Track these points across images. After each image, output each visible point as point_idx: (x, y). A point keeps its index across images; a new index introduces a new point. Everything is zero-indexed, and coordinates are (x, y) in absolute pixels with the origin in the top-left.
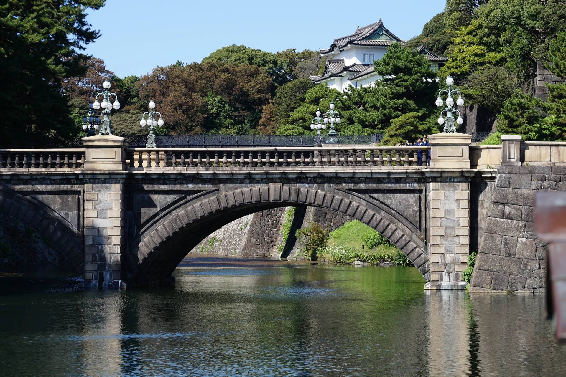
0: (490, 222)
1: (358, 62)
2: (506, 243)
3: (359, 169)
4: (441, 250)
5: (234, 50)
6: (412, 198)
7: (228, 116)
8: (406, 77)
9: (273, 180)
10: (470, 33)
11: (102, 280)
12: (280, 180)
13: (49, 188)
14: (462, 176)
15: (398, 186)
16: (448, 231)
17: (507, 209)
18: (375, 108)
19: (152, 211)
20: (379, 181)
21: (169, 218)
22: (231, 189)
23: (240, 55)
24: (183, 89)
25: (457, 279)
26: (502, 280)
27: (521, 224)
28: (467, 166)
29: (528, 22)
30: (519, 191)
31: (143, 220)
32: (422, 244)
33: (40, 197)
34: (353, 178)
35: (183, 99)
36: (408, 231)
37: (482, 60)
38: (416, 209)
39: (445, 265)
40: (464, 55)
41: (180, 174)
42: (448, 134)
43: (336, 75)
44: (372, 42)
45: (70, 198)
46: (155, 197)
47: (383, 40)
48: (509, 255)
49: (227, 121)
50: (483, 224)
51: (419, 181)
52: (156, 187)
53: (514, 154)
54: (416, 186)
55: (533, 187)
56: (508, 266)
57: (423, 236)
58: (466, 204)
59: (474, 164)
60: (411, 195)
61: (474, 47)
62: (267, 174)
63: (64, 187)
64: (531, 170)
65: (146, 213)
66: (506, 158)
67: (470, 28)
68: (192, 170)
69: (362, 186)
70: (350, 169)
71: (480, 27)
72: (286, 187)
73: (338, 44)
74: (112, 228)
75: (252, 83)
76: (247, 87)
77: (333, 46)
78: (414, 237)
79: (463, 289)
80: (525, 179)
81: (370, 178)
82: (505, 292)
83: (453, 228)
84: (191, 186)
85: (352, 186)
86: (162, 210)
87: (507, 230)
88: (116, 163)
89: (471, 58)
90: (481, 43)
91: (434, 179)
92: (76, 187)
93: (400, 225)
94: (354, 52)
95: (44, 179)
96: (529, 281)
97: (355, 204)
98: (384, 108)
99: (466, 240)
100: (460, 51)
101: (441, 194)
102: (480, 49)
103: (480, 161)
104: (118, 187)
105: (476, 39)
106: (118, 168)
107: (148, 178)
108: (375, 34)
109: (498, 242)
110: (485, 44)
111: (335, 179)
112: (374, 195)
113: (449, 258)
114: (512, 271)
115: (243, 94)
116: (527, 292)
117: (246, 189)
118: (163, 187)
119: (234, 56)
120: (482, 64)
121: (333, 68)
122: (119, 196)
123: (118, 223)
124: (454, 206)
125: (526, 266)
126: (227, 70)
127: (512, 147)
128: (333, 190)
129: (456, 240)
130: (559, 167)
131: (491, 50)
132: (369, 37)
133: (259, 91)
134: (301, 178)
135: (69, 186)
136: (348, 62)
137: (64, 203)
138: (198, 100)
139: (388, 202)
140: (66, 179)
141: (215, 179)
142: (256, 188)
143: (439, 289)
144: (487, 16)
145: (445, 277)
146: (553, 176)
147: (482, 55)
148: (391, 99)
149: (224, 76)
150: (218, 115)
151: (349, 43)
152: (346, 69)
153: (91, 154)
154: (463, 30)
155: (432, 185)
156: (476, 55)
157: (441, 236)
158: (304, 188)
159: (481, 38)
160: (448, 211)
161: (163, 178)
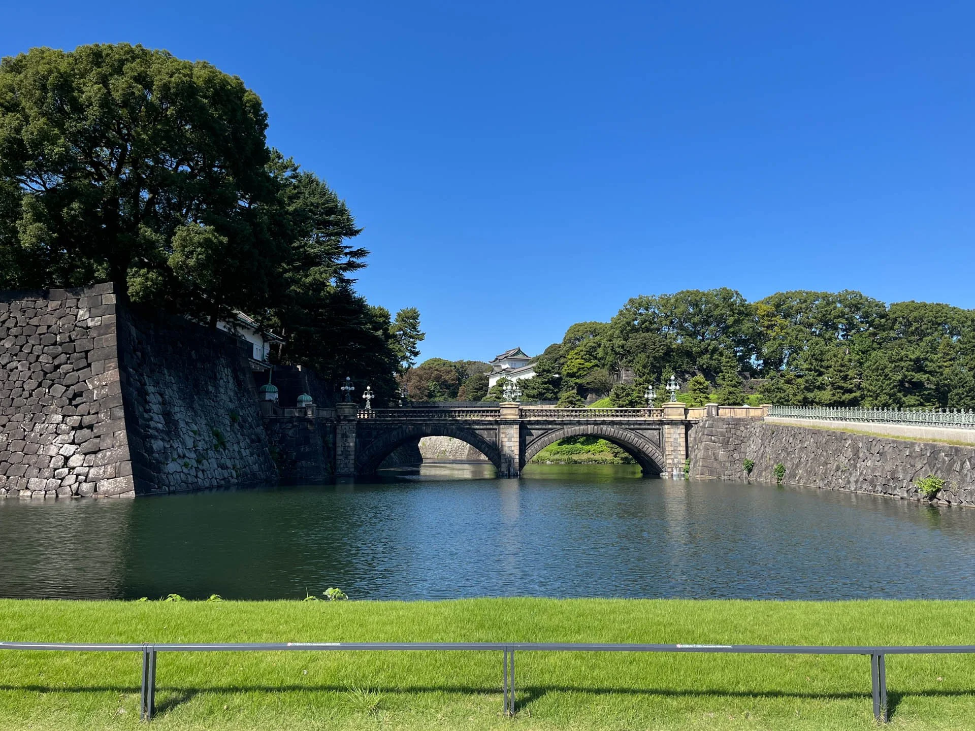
0: (705, 444)
1: (509, 367)
2: (714, 454)
3: (630, 419)
4: (672, 457)
5: (435, 360)
6: (656, 432)
7: (439, 392)
8: (548, 374)
9: (590, 424)
10: (576, 354)
11: (509, 472)
12: (593, 424)
13: (482, 427)
14: (682, 422)
15: (649, 427)
16: (676, 448)
17: (713, 438)
18: (534, 388)
19: (532, 438)
20: (640, 424)
21: (540, 441)
22: (569, 428)
23: (439, 362)
24: (418, 379)
25: (680, 471)
26: (714, 472)
27: (720, 445)
28: (683, 418)
29: (617, 349)
30: (718, 430)
31: (527, 443)
32: (661, 454)
33: (477, 432)
34: (628, 423)
35: (419, 383)
36: (654, 448)
37: (583, 366)
38: (658, 437)
39: (674, 464)
40: (573, 364)
41: (546, 421)
42: (674, 403)
43: (498, 373)
44: (515, 357)
45: (492, 432)
46: (533, 431)
47: (520, 356)
48: (716, 460)
49: (439, 394)
50: (690, 445)
51: (659, 424)
52: (533, 427)
53: (714, 412)
54: (657, 427)
55: (724, 427)
56: (715, 464)
57: (661, 450)
58: (683, 435)
59: (686, 417)
60: (655, 431)
61: (579, 360)
62: (587, 421)
63: (488, 427)
64: (723, 420)
65: (528, 439)
66: (709, 414)
67: (576, 351)
68: (551, 419)
69: (632, 427)
70: (626, 419)
71: (582, 351)
72: (596, 427)
73: (499, 358)
74: (514, 446)
75: (449, 376)
76: (447, 378)
77: (497, 359)
78: (658, 451)
79: (684, 476)
80: (720, 424)
81: (636, 423)
82: (715, 477)
83: (677, 447)
84: (550, 426)
85: (627, 426)
86: (537, 438)
87: (714, 448)
88: (516, 415)
89: (578, 365)
90: (582, 358)
91: (668, 424)
92: (495, 427)
93: (650, 445)
94: (507, 362)
95: (479, 423)
96: (726, 472)
97: (629, 435)
98: (538, 388)
99: (684, 453)
100: (571, 362)
101: (672, 431)
102: (582, 361)
103: (688, 415)
104: (518, 426)
105: (580, 356)
106: (517, 418)
107: (530, 423)
108: (516, 354)
109: (710, 454)
110: (584, 359)
111: (620, 423)
112: (638, 431)
113: (676, 461)
114: (718, 467)
115: (446, 381)
116: (726, 477)
117: (577, 428)
118: (537, 427)
119: (436, 363)
120: (583, 368)
121: (497, 369)
122: (518, 431)
123: (518, 444)
124: (678, 437)
125: (724, 465)
126: (437, 370)
127: (713, 409)
128: (618, 429)
129: (679, 452)
130: (735, 419)
131: (587, 362)
132: (514, 355)
133: (452, 380)
134: (603, 423)
135: (491, 426)
136: (504, 367)
137: (489, 434)
138: (425, 384)
139: (645, 434)
140: (490, 423)
141: (563, 423)
142: (582, 427)
143: (672, 476)
144: (585, 346)
145: (675, 470)
146: (733, 423)
147: (583, 364)
148: (542, 384)
149: (436, 373)
150: (434, 391)
151: (505, 357)
152: (504, 370)
153: (504, 411)
154: (572, 352)
155: (666, 427)
156: (580, 364)
157: (672, 451)
158: (605, 427)
159: (582, 356)
160: (675, 439)
161: (538, 423)
